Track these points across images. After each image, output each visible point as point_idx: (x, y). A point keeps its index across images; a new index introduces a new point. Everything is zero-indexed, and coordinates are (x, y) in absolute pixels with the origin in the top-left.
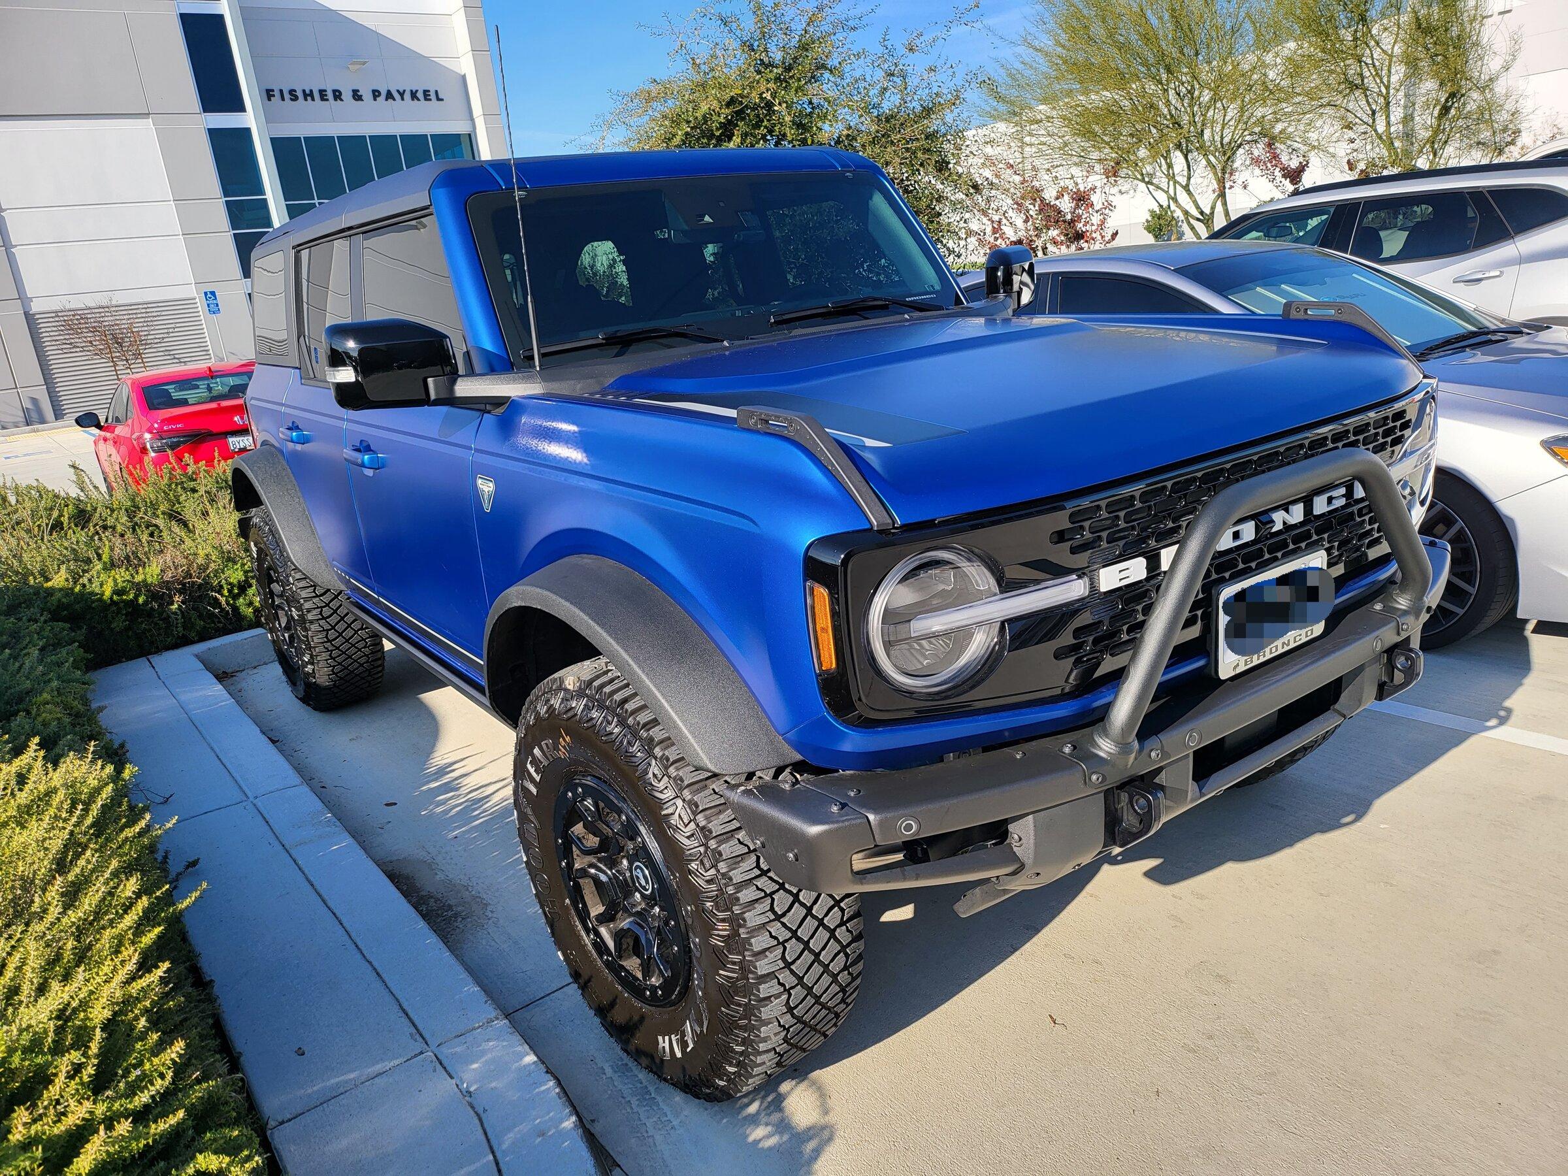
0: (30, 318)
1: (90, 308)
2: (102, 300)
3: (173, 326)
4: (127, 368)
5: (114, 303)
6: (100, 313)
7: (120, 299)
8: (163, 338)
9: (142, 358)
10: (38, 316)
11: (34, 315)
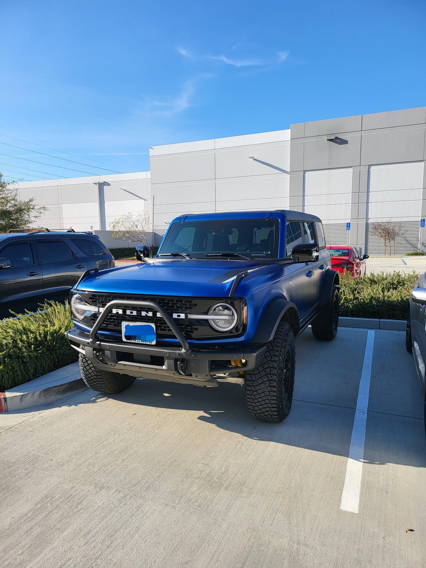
0: (367, 224)
1: (383, 223)
2: (387, 220)
3: (407, 230)
4: (389, 242)
5: (391, 221)
6: (385, 224)
7: (393, 220)
8: (403, 234)
9: (394, 239)
10: (369, 224)
11: (369, 223)
